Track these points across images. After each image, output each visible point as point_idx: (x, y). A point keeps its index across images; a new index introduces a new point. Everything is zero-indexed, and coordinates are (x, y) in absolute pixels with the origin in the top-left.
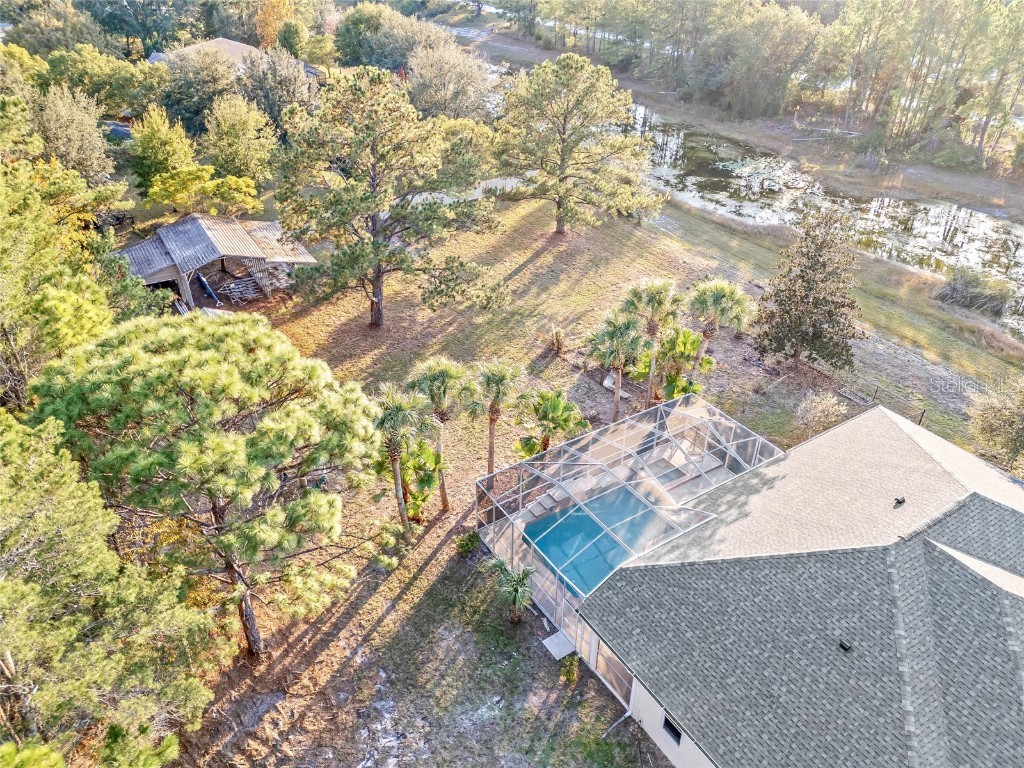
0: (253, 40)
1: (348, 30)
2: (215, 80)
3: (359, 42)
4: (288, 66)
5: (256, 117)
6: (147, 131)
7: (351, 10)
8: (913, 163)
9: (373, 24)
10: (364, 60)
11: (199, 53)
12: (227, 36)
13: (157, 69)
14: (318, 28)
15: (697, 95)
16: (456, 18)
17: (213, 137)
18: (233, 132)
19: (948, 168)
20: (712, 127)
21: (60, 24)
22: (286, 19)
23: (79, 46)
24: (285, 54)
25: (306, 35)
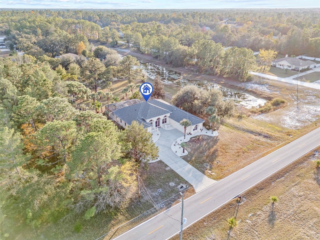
0: (76, 53)
1: (96, 51)
2: (69, 61)
3: (98, 53)
4: (83, 58)
5: (77, 66)
6: (58, 69)
7: (97, 47)
8: (203, 74)
9: (101, 50)
10: (99, 57)
11: (67, 56)
12: (71, 52)
13: (58, 59)
14: (90, 51)
15: (169, 63)
16: (123, 47)
17: (70, 70)
18: (73, 69)
19: (209, 75)
20: (170, 69)
21: (37, 51)
22: (84, 49)
23: (43, 55)
24: (83, 56)
25: (88, 52)
